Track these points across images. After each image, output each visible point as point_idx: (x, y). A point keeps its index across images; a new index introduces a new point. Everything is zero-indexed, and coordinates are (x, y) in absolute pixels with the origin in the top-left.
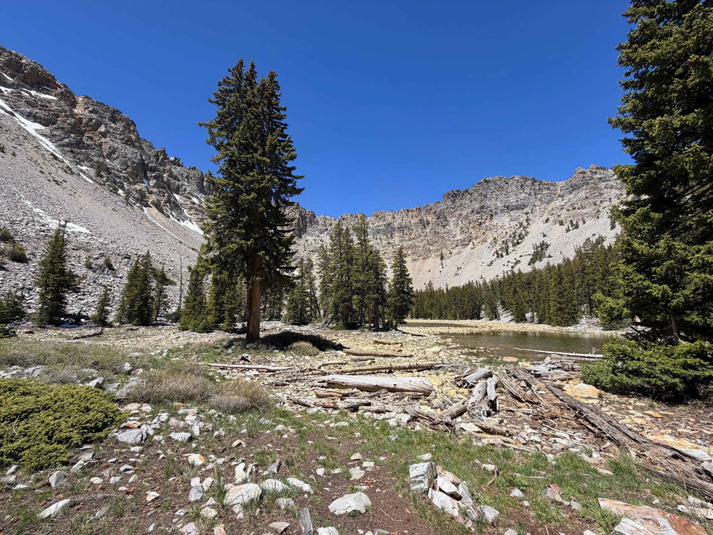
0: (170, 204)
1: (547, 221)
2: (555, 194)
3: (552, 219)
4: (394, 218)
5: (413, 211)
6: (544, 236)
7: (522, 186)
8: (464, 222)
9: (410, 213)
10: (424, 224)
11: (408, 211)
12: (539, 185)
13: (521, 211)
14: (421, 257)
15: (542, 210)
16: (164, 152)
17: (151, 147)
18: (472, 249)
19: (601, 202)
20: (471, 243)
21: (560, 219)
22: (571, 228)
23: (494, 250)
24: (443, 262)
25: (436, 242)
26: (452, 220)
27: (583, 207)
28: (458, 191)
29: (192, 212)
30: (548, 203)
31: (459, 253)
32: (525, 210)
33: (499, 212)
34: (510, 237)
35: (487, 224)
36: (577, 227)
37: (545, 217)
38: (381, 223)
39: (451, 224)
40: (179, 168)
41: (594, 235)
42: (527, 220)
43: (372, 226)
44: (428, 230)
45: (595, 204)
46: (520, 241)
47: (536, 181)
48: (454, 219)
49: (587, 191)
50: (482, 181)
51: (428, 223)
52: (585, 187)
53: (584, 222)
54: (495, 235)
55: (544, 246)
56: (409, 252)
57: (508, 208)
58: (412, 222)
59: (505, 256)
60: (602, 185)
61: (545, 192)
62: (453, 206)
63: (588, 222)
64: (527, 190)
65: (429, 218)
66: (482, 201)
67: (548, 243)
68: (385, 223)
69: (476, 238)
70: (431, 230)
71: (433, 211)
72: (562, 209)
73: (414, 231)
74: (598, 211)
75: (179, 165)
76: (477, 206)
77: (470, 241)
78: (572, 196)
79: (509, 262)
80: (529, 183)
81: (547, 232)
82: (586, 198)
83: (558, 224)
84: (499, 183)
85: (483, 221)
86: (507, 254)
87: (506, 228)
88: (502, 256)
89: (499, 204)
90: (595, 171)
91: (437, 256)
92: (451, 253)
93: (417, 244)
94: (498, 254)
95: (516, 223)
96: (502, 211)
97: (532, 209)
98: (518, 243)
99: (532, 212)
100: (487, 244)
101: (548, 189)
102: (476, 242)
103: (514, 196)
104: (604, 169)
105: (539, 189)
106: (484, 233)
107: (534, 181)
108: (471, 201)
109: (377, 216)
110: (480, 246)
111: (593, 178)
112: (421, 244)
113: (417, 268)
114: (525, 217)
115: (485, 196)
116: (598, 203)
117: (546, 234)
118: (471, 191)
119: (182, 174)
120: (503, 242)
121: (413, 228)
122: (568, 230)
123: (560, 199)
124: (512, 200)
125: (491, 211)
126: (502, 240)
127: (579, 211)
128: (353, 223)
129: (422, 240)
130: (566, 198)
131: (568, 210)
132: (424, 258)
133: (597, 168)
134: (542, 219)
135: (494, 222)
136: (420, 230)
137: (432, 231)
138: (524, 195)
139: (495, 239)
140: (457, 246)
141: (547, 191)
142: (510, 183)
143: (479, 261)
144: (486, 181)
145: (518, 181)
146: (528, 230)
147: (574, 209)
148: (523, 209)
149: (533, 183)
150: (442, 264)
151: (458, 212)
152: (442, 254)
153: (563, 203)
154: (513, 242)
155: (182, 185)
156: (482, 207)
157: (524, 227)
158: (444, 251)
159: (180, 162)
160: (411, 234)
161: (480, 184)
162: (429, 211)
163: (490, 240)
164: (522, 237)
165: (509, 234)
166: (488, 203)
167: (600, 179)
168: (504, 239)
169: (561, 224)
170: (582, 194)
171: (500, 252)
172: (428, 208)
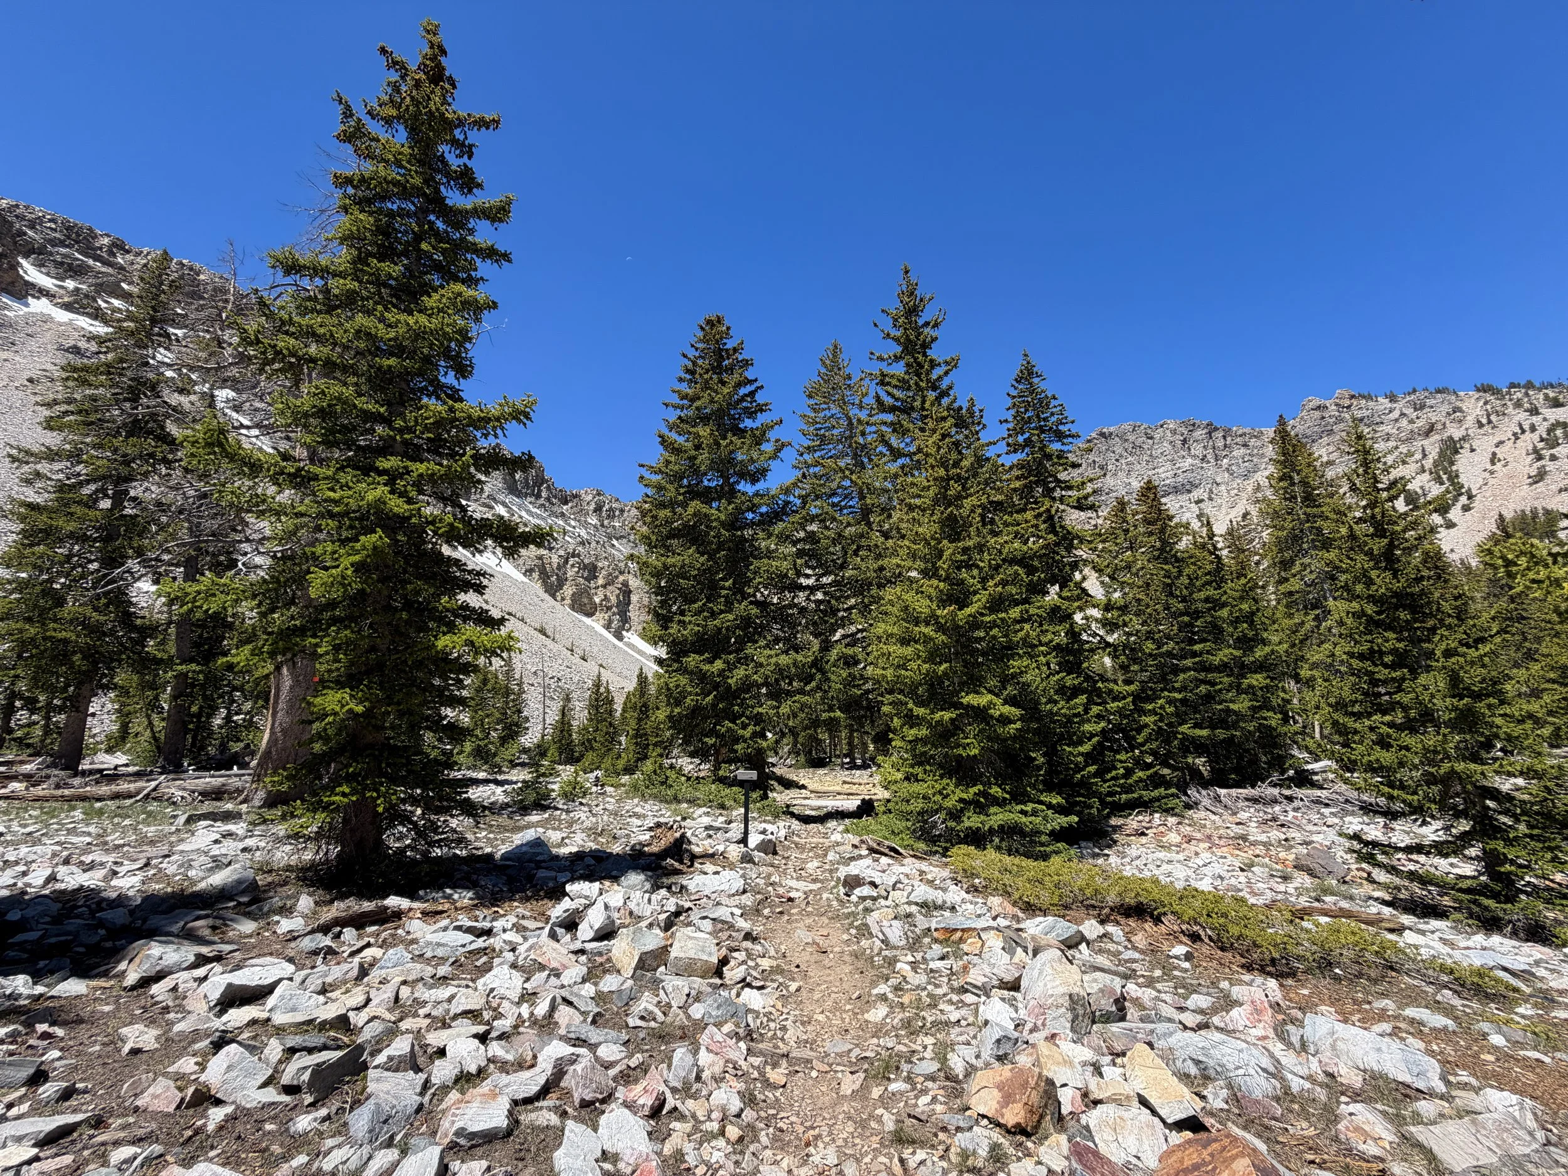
1: (1245, 516)
2: (1261, 456)
3: (1255, 512)
7: (1184, 441)
12: (1224, 437)
13: (1186, 497)
15: (1233, 492)
30: (1246, 477)
32: (1196, 494)
37: (1239, 508)
42: (1201, 517)
47: (1216, 429)
49: (1331, 448)
50: (1094, 435)
52: (1324, 441)
61: (1239, 452)
64: (1198, 450)
80: (1200, 433)
84: (1132, 438)
89: (1135, 483)
90: (1347, 403)
97: (1211, 491)
99: (1211, 499)
101: (1245, 445)
103: (1168, 465)
104: (1368, 398)
105: (1225, 446)
107: (1211, 430)
111: (1342, 420)
114: (1195, 508)
115: (1102, 468)
124: (1165, 473)
133: (1353, 397)
134: (1233, 512)
138: (1190, 460)
141: (1243, 451)
142: (1157, 436)
144: (1102, 435)
145: (1174, 432)
148: (1189, 491)
149: (1210, 433)
156: (1099, 491)
161: (1090, 440)
166: (1111, 481)
170: (1322, 454)
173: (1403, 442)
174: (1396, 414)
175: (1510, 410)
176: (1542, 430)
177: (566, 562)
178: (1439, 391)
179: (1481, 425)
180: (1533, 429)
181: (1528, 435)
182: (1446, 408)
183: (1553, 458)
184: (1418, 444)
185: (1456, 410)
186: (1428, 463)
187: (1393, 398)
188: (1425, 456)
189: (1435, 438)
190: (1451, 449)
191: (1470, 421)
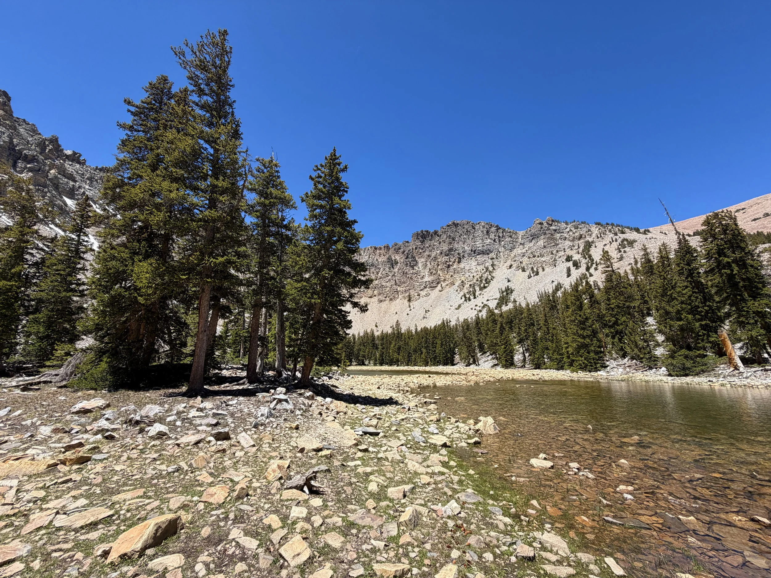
1: (511, 266)
2: (517, 242)
3: (515, 265)
4: (360, 255)
5: (380, 249)
6: (509, 281)
7: (487, 232)
8: (433, 264)
9: (378, 251)
10: (392, 263)
11: (376, 248)
12: (503, 232)
13: (487, 256)
14: (387, 298)
15: (506, 256)
16: (54, 141)
17: (34, 131)
18: (440, 291)
19: (557, 251)
20: (439, 285)
21: (522, 265)
22: (532, 275)
23: (462, 293)
24: (411, 304)
25: (404, 283)
26: (421, 261)
27: (542, 256)
28: (427, 231)
30: (511, 250)
31: (427, 295)
32: (491, 255)
33: (466, 255)
34: (477, 280)
35: (455, 267)
36: (537, 274)
37: (508, 263)
39: (420, 265)
40: (78, 166)
41: (553, 282)
42: (493, 265)
44: (396, 270)
45: (552, 254)
46: (486, 285)
47: (500, 228)
48: (423, 260)
49: (545, 241)
50: (450, 223)
51: (397, 263)
52: (542, 237)
53: (543, 270)
54: (463, 279)
55: (509, 291)
56: (376, 292)
57: (475, 252)
58: (380, 260)
59: (473, 300)
60: (558, 236)
61: (508, 239)
62: (422, 247)
63: (547, 269)
64: (492, 236)
65: (398, 258)
66: (450, 243)
67: (513, 288)
69: (445, 280)
70: (399, 270)
71: (402, 250)
72: (524, 256)
73: (382, 269)
74: (555, 260)
75: (79, 163)
76: (445, 247)
77: (438, 283)
78: (531, 244)
79: (476, 306)
80: (493, 229)
81: (511, 277)
82: (545, 247)
83: (521, 270)
84: (466, 227)
85: (451, 263)
86: (475, 298)
87: (473, 271)
88: (470, 300)
89: (466, 248)
90: (551, 223)
91: (404, 297)
92: (419, 295)
93: (384, 284)
94: (465, 297)
95: (482, 267)
96: (469, 255)
97: (497, 255)
98: (485, 287)
99: (497, 258)
100: (455, 287)
101: (511, 237)
102: (444, 285)
103: (480, 241)
104: (558, 222)
105: (503, 236)
106: (452, 276)
107: (498, 228)
108: (440, 243)
110: (447, 289)
111: (549, 229)
112: (388, 284)
113: (383, 309)
114: (490, 261)
115: (453, 239)
116: (554, 252)
117: (511, 279)
118: (440, 233)
119: (83, 174)
120: (470, 285)
121: (380, 266)
122: (530, 277)
123: (521, 247)
124: (479, 244)
125: (459, 254)
126: (470, 283)
127: (538, 259)
129: (390, 280)
130: (527, 246)
131: (529, 258)
132: (391, 300)
133: (553, 221)
134: (506, 265)
135: (462, 265)
136: (387, 269)
137: (400, 271)
138: (489, 240)
139: (463, 282)
140: (425, 287)
141: (510, 239)
142: (476, 228)
143: (447, 304)
144: (454, 224)
145: (484, 227)
146: (494, 275)
147: (534, 256)
148: (488, 254)
150: (410, 306)
151: (427, 253)
152: (409, 296)
153: (524, 251)
154: (480, 285)
155: (80, 187)
156: (451, 250)
157: (490, 272)
158: (412, 292)
159: (81, 158)
160: (378, 273)
161: (448, 226)
162: (397, 250)
163: (458, 283)
164: (488, 282)
165: (476, 278)
166: (456, 246)
167: (555, 230)
168: (471, 283)
169: (524, 270)
170: (541, 243)
171: (467, 296)
172: (397, 247)
173: (571, 241)
174: (568, 230)
175: (607, 233)
176: (619, 241)
178: (582, 223)
179: (598, 238)
180: (616, 240)
181: (614, 243)
182: (585, 229)
183: (625, 252)
184: (576, 242)
185: (589, 230)
186: (581, 250)
187: (567, 224)
188: (579, 247)
189: (582, 241)
190: (589, 245)
191: (594, 235)
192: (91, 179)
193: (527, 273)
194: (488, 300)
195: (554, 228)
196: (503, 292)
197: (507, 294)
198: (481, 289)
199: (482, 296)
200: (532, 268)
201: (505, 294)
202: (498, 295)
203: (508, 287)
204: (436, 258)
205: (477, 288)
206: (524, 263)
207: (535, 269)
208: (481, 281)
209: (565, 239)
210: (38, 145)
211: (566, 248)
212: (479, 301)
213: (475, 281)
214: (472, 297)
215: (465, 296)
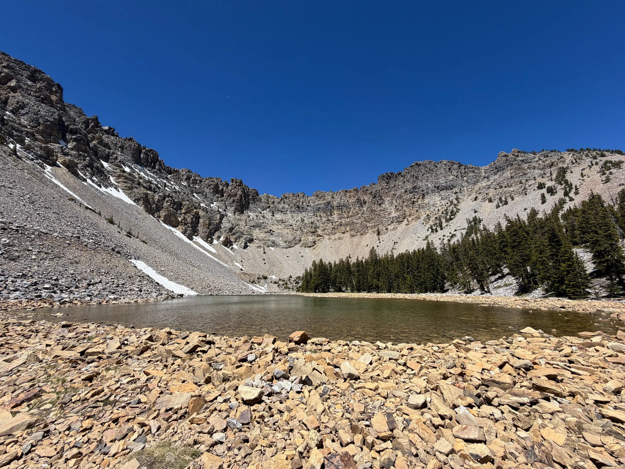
0: (92, 169)
1: (476, 199)
2: (480, 176)
3: (480, 197)
4: (333, 198)
5: (350, 192)
6: (476, 212)
7: (450, 169)
8: (398, 201)
9: (348, 194)
10: (362, 203)
11: (346, 192)
12: (465, 169)
13: (450, 191)
14: (358, 233)
15: (469, 190)
16: (96, 120)
17: (81, 113)
18: (407, 225)
19: (527, 181)
20: (406, 220)
21: (489, 197)
22: (501, 205)
23: (428, 226)
24: (380, 237)
25: (373, 219)
26: (387, 200)
27: (508, 186)
28: (392, 173)
29: (121, 180)
30: (474, 184)
31: (394, 229)
32: (454, 190)
33: (430, 192)
34: (443, 213)
35: (419, 203)
36: (506, 203)
37: (473, 196)
38: (321, 202)
39: (386, 203)
40: (112, 138)
41: (525, 209)
42: (457, 199)
43: (312, 205)
44: (365, 209)
45: (521, 183)
46: (452, 217)
47: (462, 165)
48: (389, 198)
49: (512, 171)
50: (413, 164)
51: (365, 203)
52: (509, 168)
53: (513, 199)
54: (428, 212)
55: (477, 221)
56: (348, 229)
57: (439, 189)
58: (350, 201)
59: (440, 231)
60: (526, 166)
61: (471, 174)
62: (388, 187)
63: (516, 199)
64: (455, 173)
65: (366, 198)
66: (414, 182)
67: (481, 218)
68: (324, 202)
69: (410, 215)
70: (367, 208)
71: (369, 191)
72: (489, 188)
73: (352, 209)
74: (525, 189)
75: (113, 135)
76: (409, 186)
77: (404, 218)
78: (497, 177)
79: (444, 236)
80: (455, 166)
81: (478, 208)
82: (512, 177)
83: (487, 201)
84: (429, 166)
85: (415, 200)
86: (442, 229)
87: (438, 205)
88: (437, 231)
89: (429, 185)
90: (517, 154)
91: (374, 232)
92: (387, 229)
93: (355, 221)
94: (432, 229)
95: (446, 201)
96: (433, 191)
97: (460, 189)
98: (451, 219)
99: (461, 192)
100: (421, 220)
101: (473, 172)
102: (410, 219)
103: (443, 178)
104: (525, 153)
105: (465, 172)
106: (417, 211)
107: (460, 166)
108: (404, 182)
109: (317, 196)
110: (414, 223)
111: (516, 160)
112: (358, 221)
113: (355, 243)
114: (455, 196)
115: (416, 178)
116: (523, 181)
117: (478, 210)
118: (403, 174)
119: (116, 144)
120: (436, 218)
121: (351, 207)
122: (498, 206)
123: (486, 180)
124: (442, 181)
125: (423, 191)
126: (435, 216)
127: (506, 189)
128: (294, 201)
129: (359, 218)
130: (492, 179)
131: (496, 189)
132: (362, 234)
133: (519, 152)
134: (470, 198)
135: (426, 201)
136: (357, 208)
137: (369, 209)
138: (452, 176)
139: (428, 215)
140: (392, 222)
142: (439, 166)
143: (414, 236)
144: (417, 164)
145: (446, 165)
146: (459, 207)
147: (501, 187)
148: (452, 189)
149: (459, 166)
150: (379, 239)
151: (393, 192)
152: (378, 230)
153: (489, 183)
154: (445, 217)
155: (113, 153)
156: (415, 188)
157: (455, 205)
158: (381, 227)
159: (115, 132)
160: (349, 212)
161: (411, 167)
162: (365, 192)
163: (423, 216)
164: (453, 214)
165: (441, 212)
166: (420, 184)
167: (522, 161)
168: (437, 216)
169: (490, 201)
170: (508, 174)
171: (434, 228)
172: (365, 189)
173: (541, 169)
174: (537, 159)
175: (584, 157)
176: (601, 163)
177: (164, 199)
178: (552, 151)
179: (573, 163)
180: (597, 164)
181: (594, 166)
182: (556, 157)
183: (611, 173)
184: (548, 170)
185: (562, 157)
186: (554, 176)
187: (534, 153)
188: (551, 174)
189: (553, 168)
190: (563, 172)
191: (567, 162)
192: (122, 147)
193: (495, 203)
194: (455, 230)
195: (521, 158)
196: (470, 223)
197: (475, 224)
198: (447, 221)
199: (449, 227)
200: (500, 199)
201: (473, 223)
202: (466, 226)
203: (476, 217)
204: (400, 197)
205: (443, 221)
206: (490, 194)
207: (503, 199)
208: (447, 213)
209: (534, 168)
210: (84, 123)
211: (536, 176)
212: (447, 232)
213: (440, 214)
214: (439, 229)
215: (431, 227)
